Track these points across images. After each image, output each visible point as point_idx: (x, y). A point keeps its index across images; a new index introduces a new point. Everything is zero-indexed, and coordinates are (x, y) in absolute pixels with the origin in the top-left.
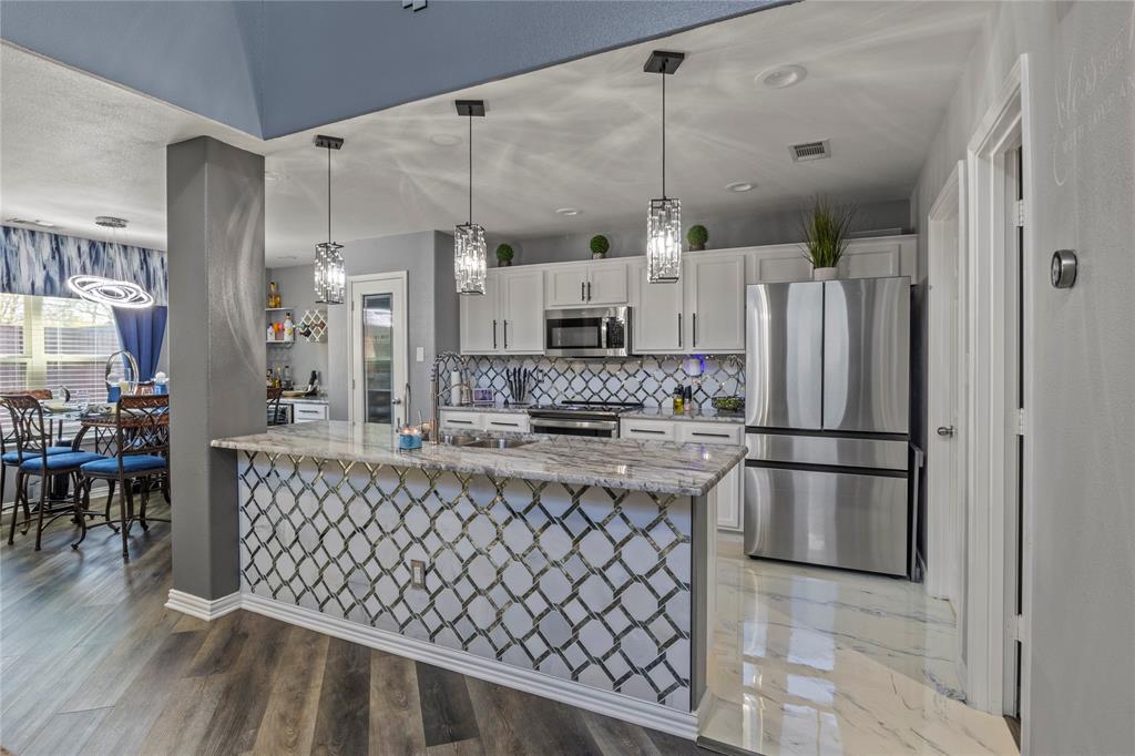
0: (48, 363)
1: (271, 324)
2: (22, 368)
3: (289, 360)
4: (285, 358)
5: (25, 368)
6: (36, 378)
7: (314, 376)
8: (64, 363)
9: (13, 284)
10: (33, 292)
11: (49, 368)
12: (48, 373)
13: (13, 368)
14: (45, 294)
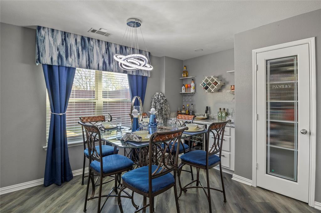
0: (104, 102)
1: (184, 85)
2: (94, 105)
3: (192, 101)
4: (190, 100)
5: (95, 105)
6: (99, 109)
7: (207, 109)
8: (109, 102)
9: (91, 65)
10: (98, 69)
11: (104, 104)
12: (104, 107)
13: (91, 105)
14: (103, 70)
